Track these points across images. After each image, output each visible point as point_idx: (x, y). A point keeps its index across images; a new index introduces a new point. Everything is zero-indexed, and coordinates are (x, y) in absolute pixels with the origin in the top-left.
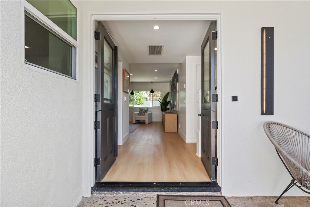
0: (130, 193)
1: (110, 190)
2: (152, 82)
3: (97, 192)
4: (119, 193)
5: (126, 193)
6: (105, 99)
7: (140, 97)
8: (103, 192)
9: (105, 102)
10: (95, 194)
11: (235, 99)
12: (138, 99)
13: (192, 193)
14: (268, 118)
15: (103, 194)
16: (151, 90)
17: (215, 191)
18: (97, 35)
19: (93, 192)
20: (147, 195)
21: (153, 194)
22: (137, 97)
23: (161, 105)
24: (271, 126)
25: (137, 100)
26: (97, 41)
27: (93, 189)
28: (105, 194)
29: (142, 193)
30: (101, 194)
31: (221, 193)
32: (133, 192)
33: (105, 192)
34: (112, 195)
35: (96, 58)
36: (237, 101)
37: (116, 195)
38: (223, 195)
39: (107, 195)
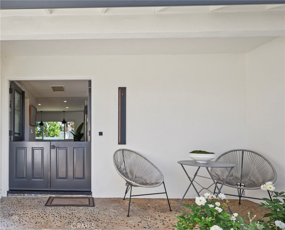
0: (32, 195)
1: (19, 193)
2: (64, 112)
3: (11, 194)
4: (25, 195)
5: (29, 195)
6: (15, 133)
7: (53, 127)
8: (15, 194)
9: (16, 135)
10: (10, 196)
11: (101, 134)
12: (51, 130)
13: (73, 195)
14: (122, 147)
15: (15, 195)
16: (62, 121)
17: (88, 194)
18: (11, 91)
19: (8, 194)
20: (43, 197)
21: (47, 196)
22: (50, 127)
23: (74, 137)
24: (124, 151)
25: (49, 130)
26: (11, 94)
27: (8, 192)
28: (16, 196)
29: (40, 195)
30: (13, 195)
31: (92, 196)
32: (34, 195)
33: (16, 195)
34: (21, 196)
35: (10, 104)
36: (102, 135)
37: (23, 196)
38: (93, 197)
39: (17, 196)
